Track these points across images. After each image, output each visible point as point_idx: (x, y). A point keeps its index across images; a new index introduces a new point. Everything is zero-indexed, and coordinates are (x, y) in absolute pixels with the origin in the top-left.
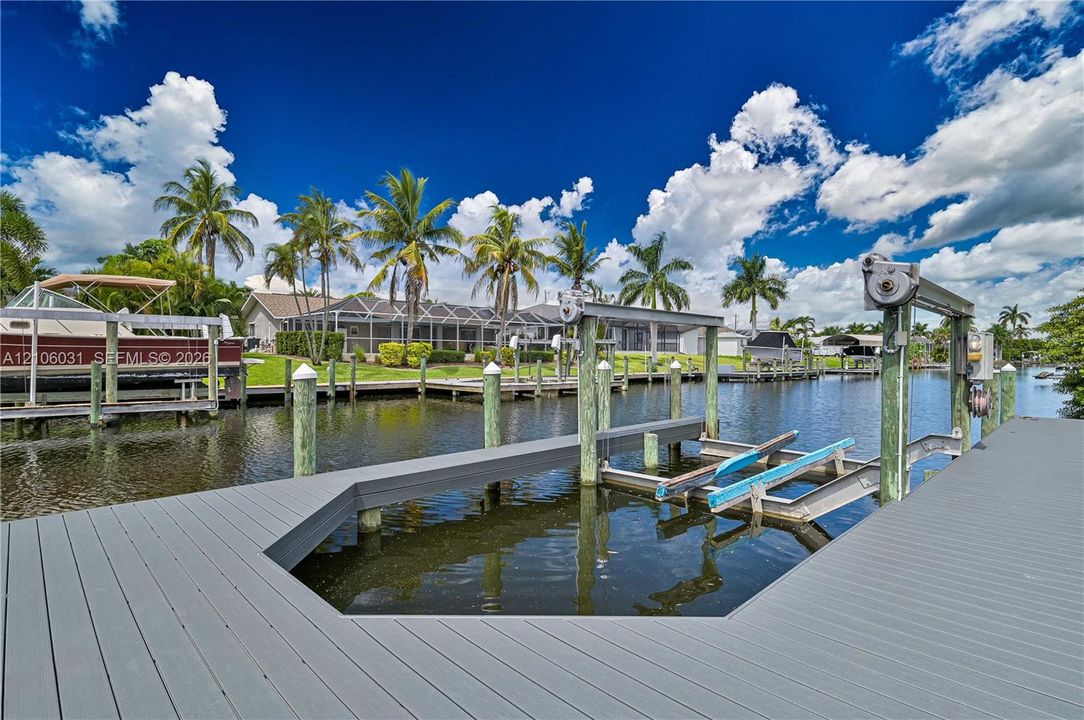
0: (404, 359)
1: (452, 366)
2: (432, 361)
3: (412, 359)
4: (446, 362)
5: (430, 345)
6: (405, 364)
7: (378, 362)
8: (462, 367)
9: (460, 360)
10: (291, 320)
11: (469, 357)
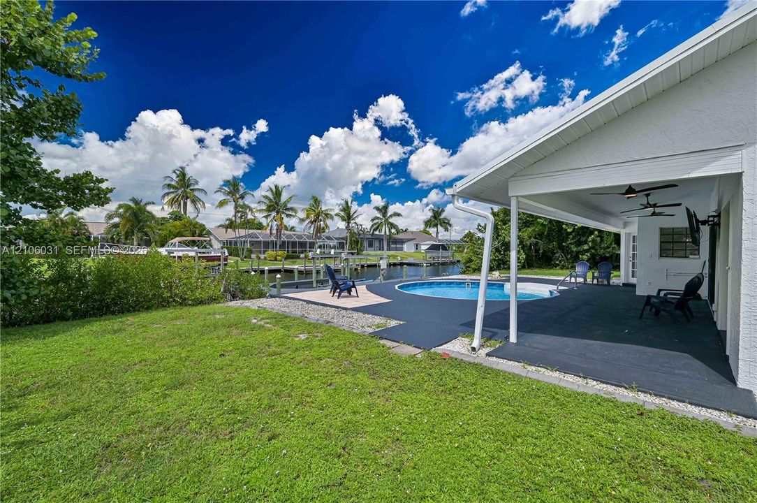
0: (276, 258)
1: (295, 260)
2: (287, 258)
3: (279, 258)
4: (293, 258)
5: (286, 252)
6: (276, 260)
7: (265, 258)
8: (299, 261)
9: (298, 257)
10: (227, 241)
11: (302, 256)
